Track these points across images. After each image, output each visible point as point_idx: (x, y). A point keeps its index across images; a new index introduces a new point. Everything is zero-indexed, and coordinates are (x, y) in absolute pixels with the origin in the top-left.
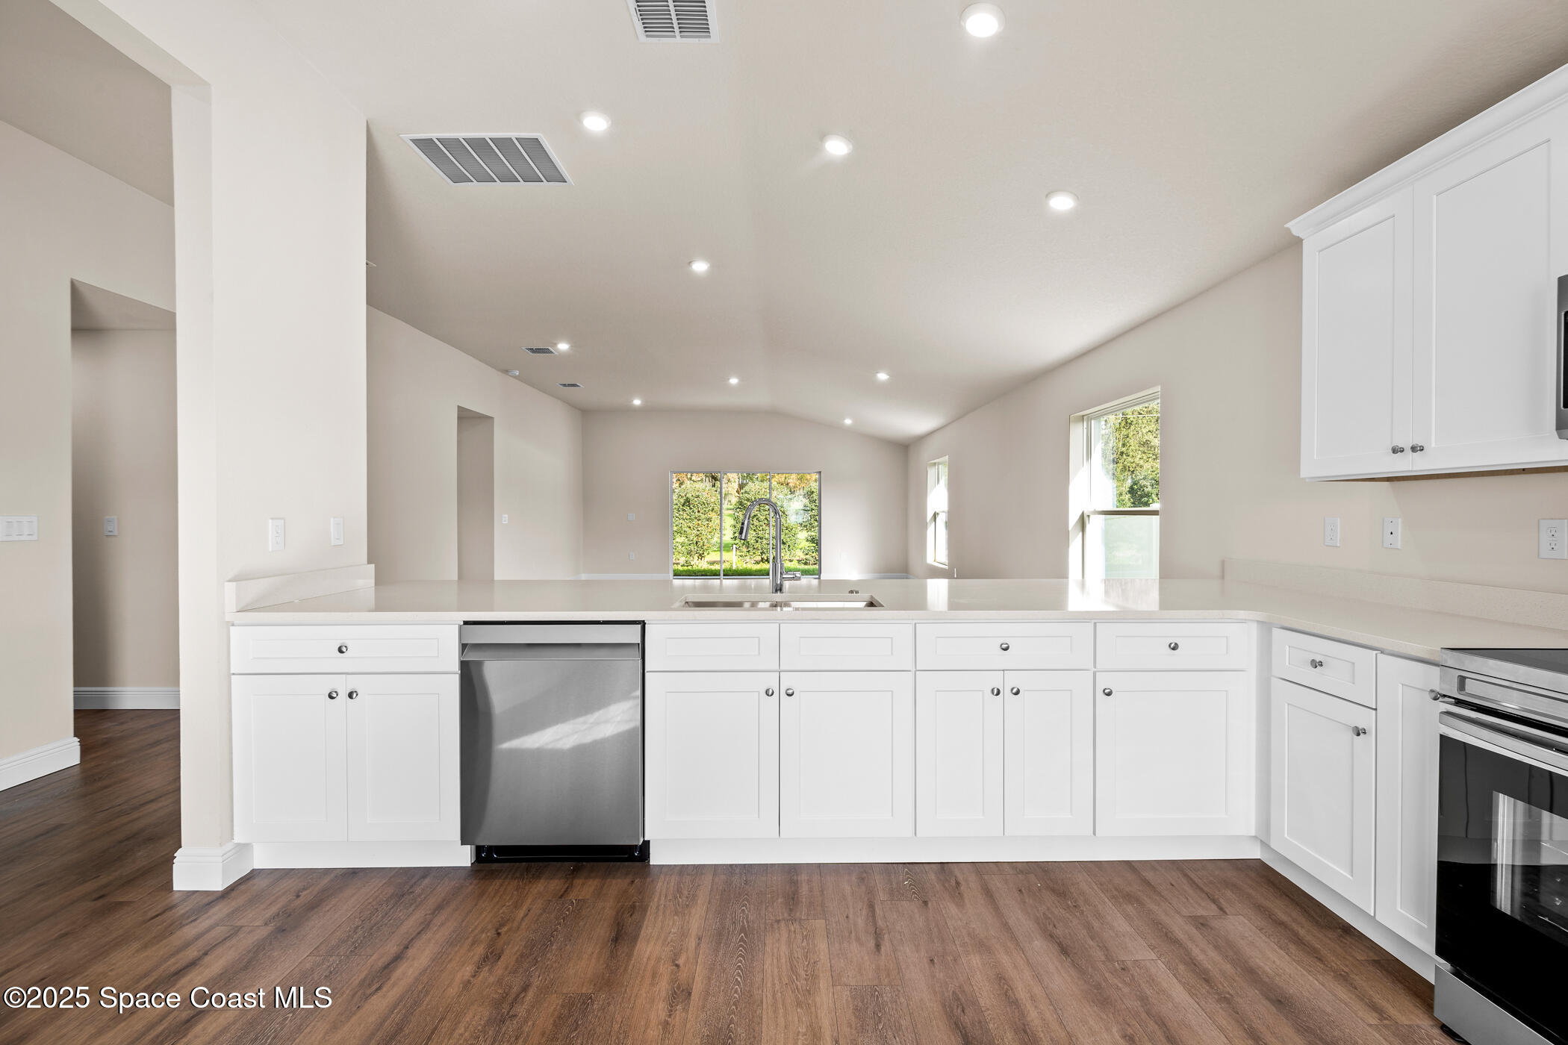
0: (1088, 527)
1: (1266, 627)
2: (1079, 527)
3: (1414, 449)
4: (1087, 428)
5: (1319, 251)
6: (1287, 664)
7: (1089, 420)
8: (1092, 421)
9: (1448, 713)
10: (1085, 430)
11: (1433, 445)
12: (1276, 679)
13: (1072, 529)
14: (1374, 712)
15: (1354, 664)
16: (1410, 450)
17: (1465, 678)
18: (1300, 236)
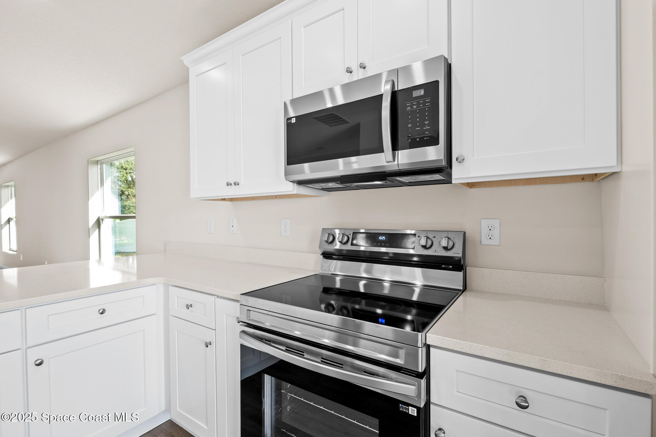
0: (102, 226)
1: (167, 286)
2: (96, 226)
3: (235, 184)
4: (101, 168)
5: (197, 76)
6: (176, 307)
7: (102, 164)
8: (104, 165)
9: (243, 332)
10: (99, 170)
11: (243, 182)
12: (172, 317)
13: (91, 227)
14: (214, 331)
15: (205, 304)
16: (234, 185)
17: (250, 310)
18: (188, 67)
